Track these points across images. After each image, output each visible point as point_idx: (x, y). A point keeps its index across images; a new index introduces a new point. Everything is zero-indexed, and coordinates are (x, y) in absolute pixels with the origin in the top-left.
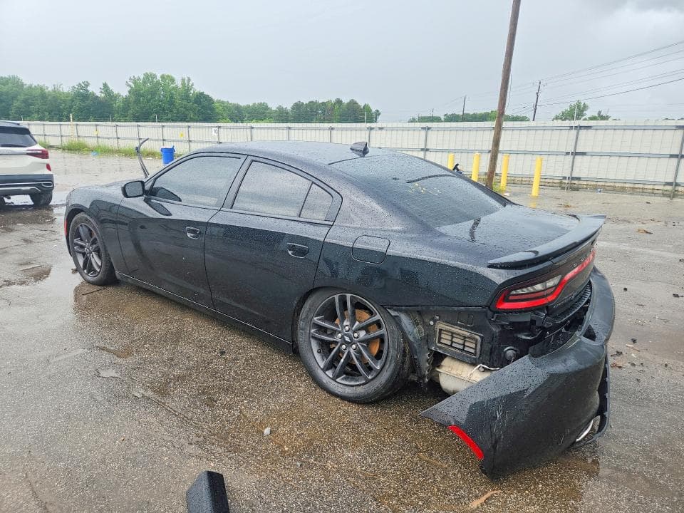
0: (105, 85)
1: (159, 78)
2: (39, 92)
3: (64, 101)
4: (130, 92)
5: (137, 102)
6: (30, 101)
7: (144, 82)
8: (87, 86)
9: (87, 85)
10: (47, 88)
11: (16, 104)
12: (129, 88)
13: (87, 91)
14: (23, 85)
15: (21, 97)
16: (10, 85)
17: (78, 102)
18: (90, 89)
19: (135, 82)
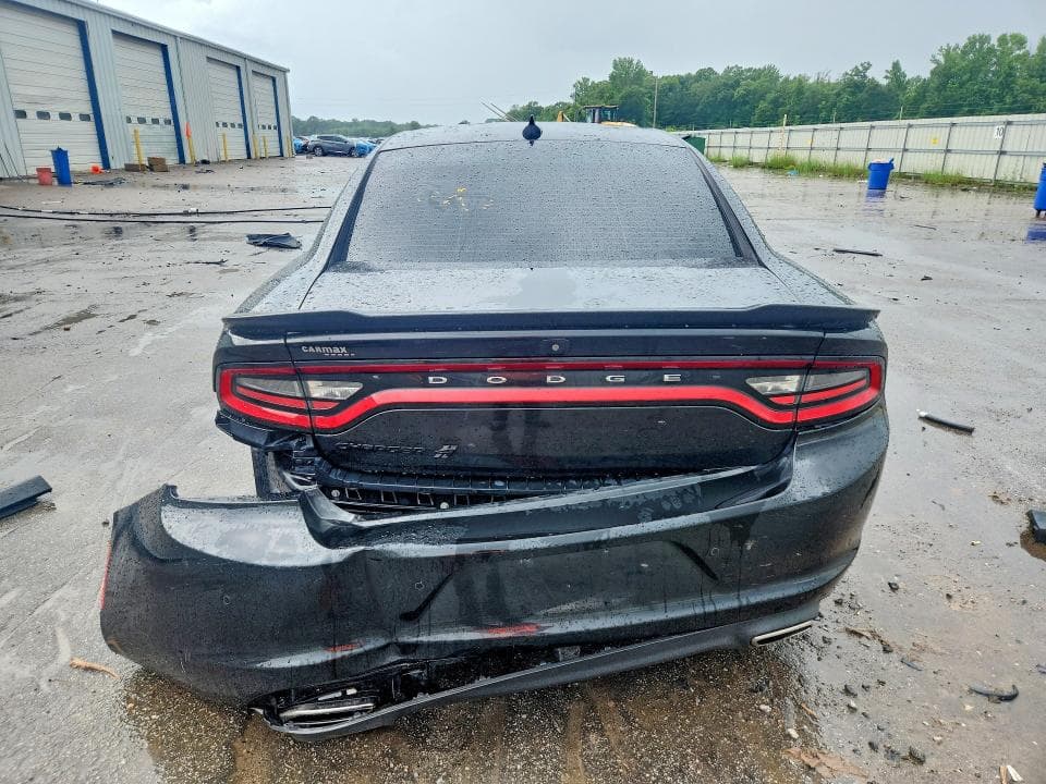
0: (896, 66)
1: (994, 42)
2: (794, 86)
3: (826, 98)
4: (932, 73)
5: (942, 87)
6: (781, 100)
7: (965, 53)
8: (867, 69)
9: (867, 66)
10: (809, 78)
11: (763, 105)
12: (934, 66)
13: (865, 77)
14: (778, 78)
15: (770, 96)
16: (762, 79)
17: (845, 96)
18: (870, 74)
19: (947, 55)
